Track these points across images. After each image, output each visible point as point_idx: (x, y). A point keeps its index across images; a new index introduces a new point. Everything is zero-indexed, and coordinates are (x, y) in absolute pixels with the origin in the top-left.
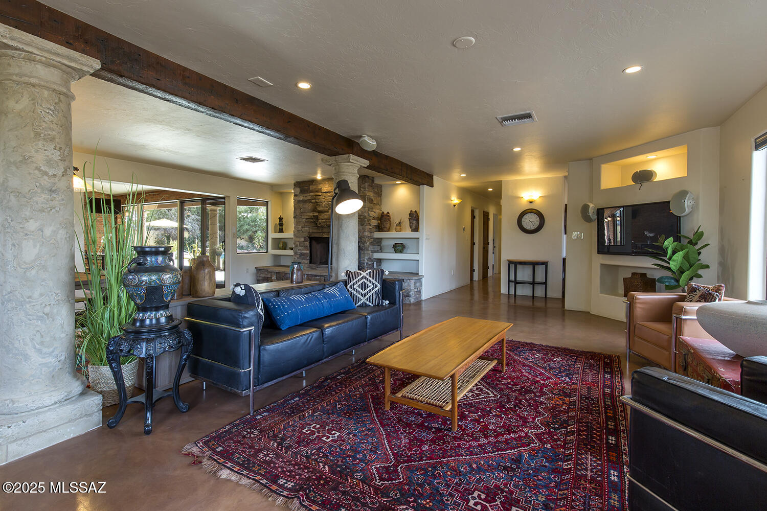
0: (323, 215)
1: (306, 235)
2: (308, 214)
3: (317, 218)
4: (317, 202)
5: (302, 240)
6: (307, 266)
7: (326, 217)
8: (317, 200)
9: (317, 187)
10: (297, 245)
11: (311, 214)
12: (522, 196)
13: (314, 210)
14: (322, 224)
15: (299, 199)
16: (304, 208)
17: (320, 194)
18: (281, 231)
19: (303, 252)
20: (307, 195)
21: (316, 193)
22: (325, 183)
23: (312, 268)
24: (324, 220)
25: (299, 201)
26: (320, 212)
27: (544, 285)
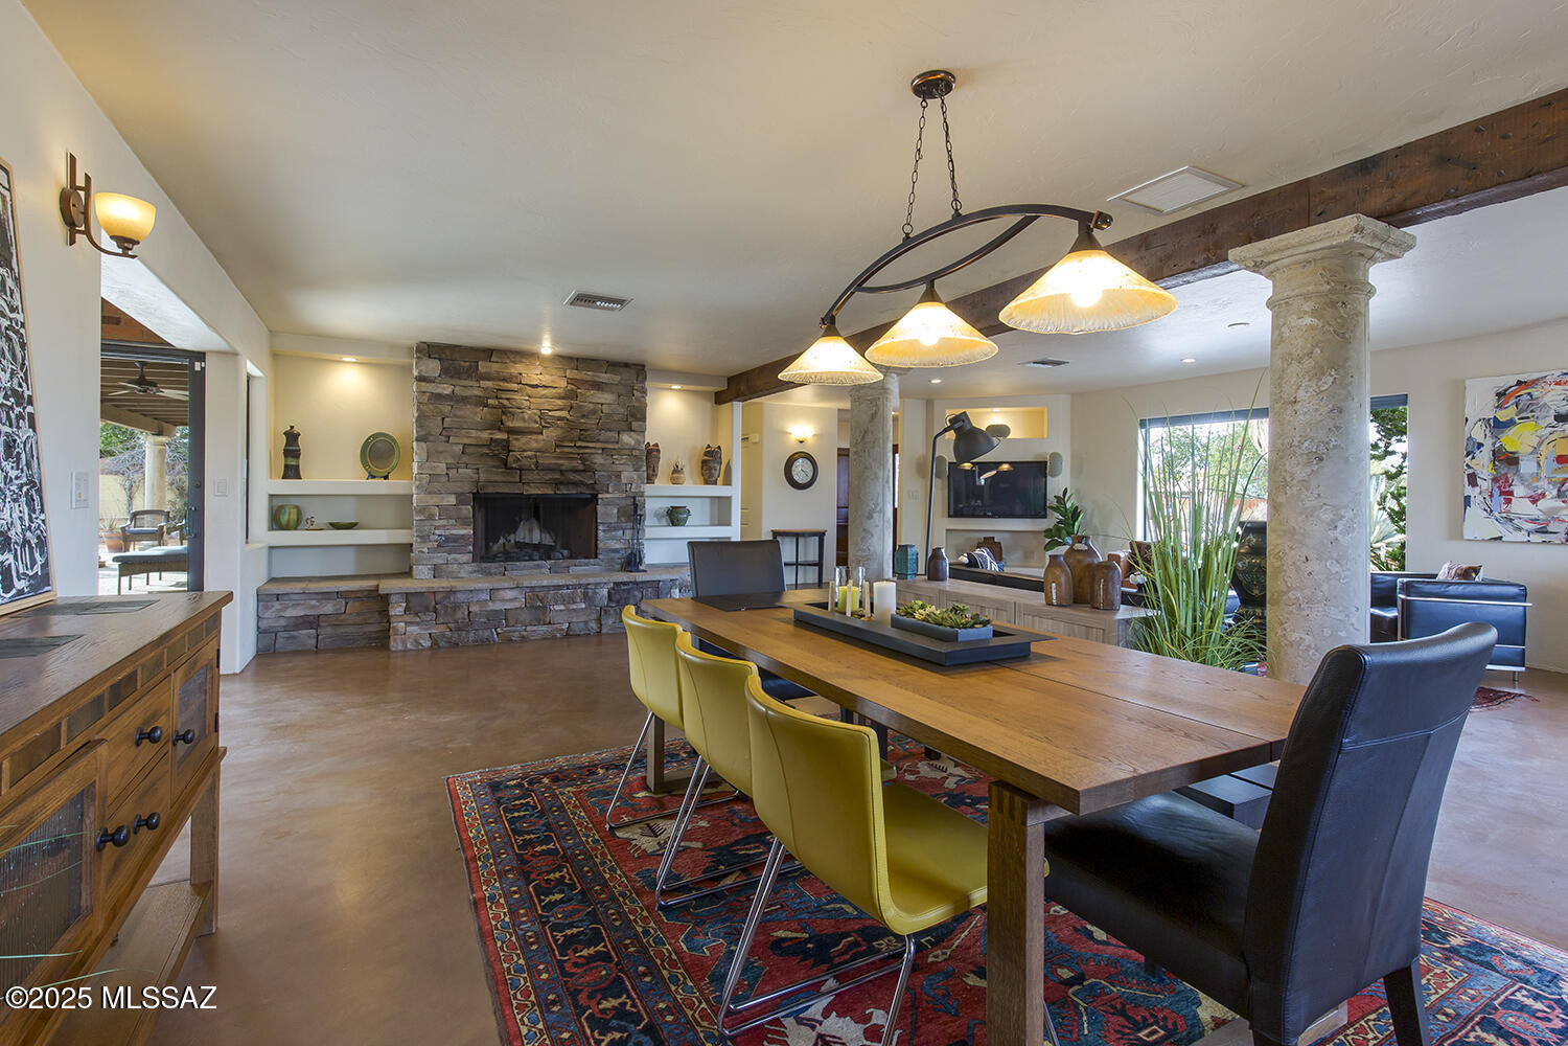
0: (524, 439)
1: (467, 488)
2: (474, 433)
3: (506, 446)
4: (505, 407)
5: (452, 500)
6: (469, 568)
7: (534, 445)
8: (506, 402)
9: (507, 368)
10: (433, 515)
11: (486, 435)
12: (789, 430)
13: (498, 425)
14: (525, 462)
15: (439, 391)
16: (455, 416)
17: (515, 386)
18: (292, 472)
19: (454, 532)
20: (468, 383)
21: (501, 383)
22: (532, 364)
23: (488, 574)
24: (529, 453)
25: (438, 397)
26: (511, 431)
27: (817, 568)
